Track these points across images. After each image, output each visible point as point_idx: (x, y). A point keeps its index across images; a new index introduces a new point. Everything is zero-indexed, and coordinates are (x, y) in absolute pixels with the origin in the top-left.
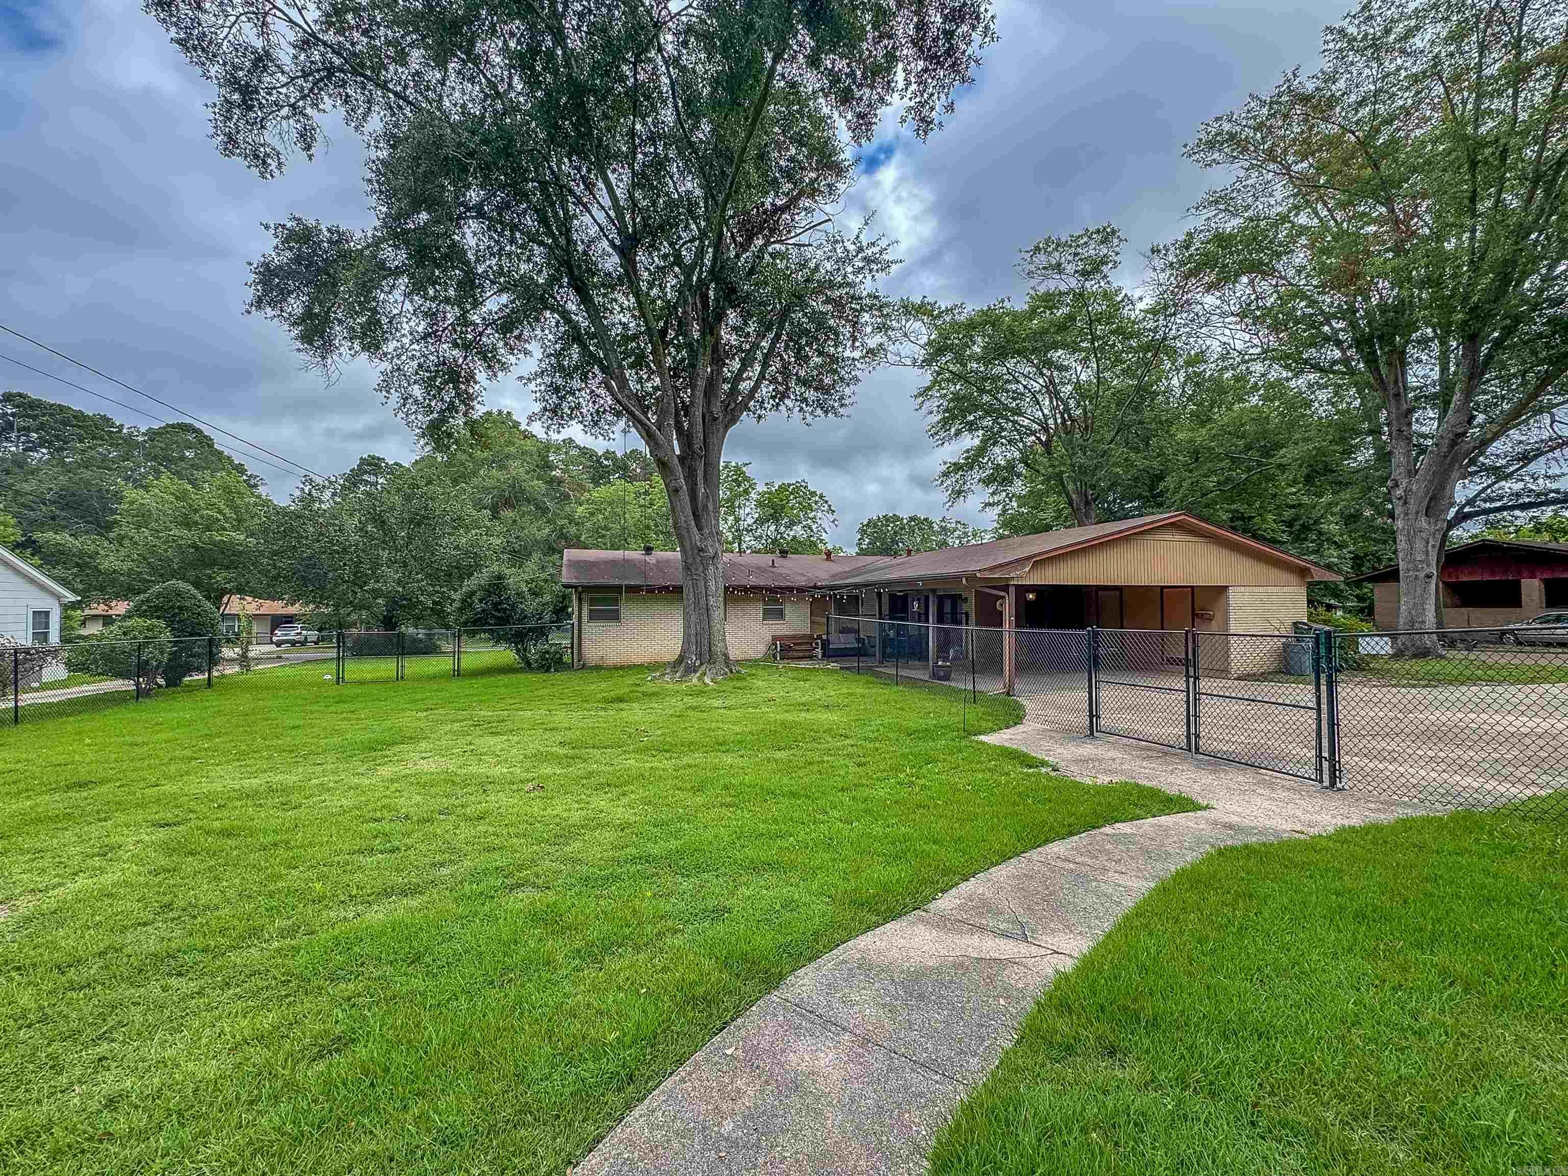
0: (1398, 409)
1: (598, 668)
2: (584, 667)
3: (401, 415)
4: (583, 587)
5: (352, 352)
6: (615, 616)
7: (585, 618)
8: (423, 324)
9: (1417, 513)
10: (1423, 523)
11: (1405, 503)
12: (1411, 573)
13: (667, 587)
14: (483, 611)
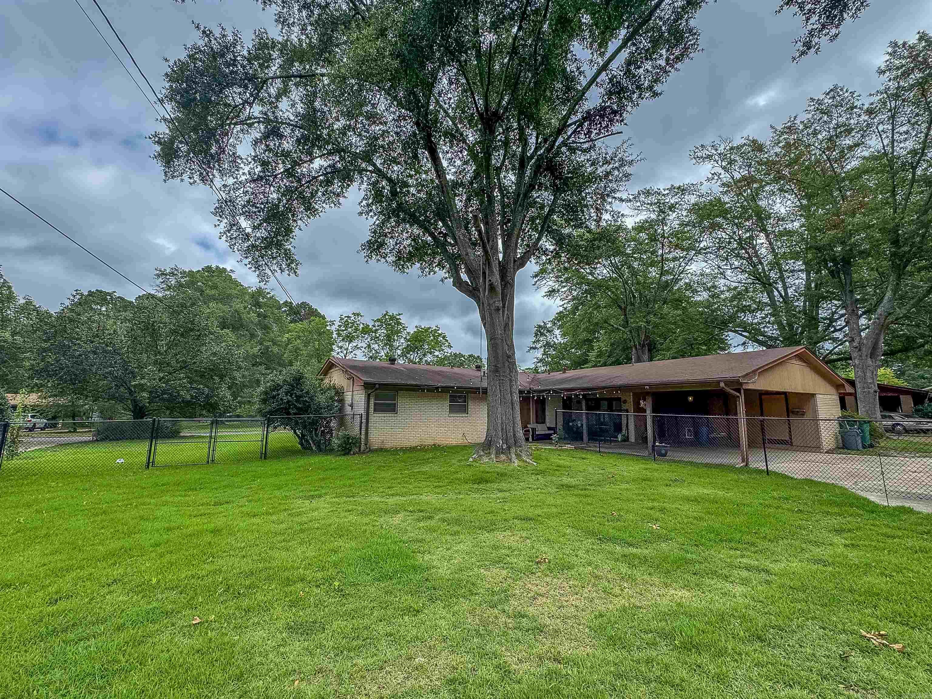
0: (851, 298)
1: (381, 450)
2: (371, 451)
3: (224, 238)
4: (379, 384)
5: (192, 181)
6: (392, 409)
7: (372, 410)
8: (259, 168)
9: (867, 356)
10: (869, 361)
11: (860, 350)
12: (866, 390)
13: (437, 388)
14: (288, 402)
